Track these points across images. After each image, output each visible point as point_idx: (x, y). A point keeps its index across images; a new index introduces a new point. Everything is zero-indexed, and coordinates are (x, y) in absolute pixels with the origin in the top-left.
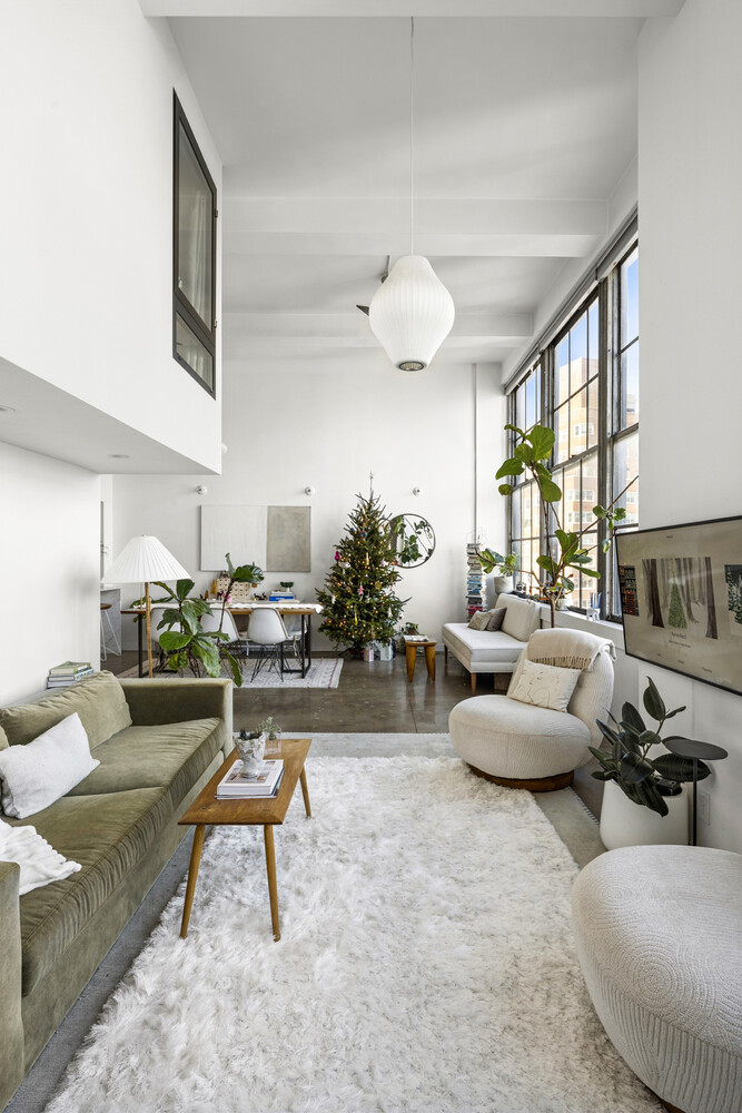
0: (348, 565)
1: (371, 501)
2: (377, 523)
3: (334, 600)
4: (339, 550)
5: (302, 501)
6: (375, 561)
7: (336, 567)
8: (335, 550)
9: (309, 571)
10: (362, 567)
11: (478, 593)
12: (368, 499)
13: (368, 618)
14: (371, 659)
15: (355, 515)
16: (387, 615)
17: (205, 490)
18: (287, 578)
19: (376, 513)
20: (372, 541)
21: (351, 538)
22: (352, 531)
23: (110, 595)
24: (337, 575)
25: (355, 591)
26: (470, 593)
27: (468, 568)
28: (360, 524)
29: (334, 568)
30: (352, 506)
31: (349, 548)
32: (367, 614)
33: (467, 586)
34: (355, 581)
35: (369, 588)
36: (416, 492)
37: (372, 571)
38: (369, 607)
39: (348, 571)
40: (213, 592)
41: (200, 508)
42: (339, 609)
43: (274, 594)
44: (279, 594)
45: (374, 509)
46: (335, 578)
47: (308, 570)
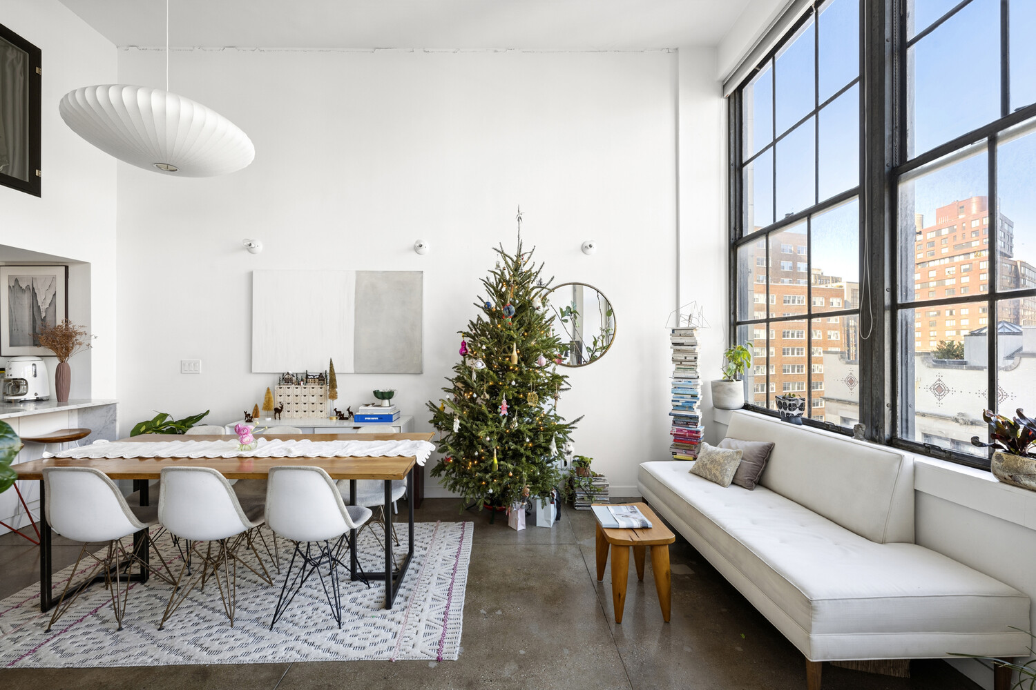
0: (480, 365)
1: (519, 256)
2: (528, 293)
3: (456, 426)
4: (467, 340)
5: (409, 263)
6: (527, 357)
7: (463, 368)
8: (460, 338)
9: (422, 373)
10: (505, 368)
11: (691, 408)
12: (513, 255)
13: (516, 456)
14: (521, 525)
15: (492, 280)
16: (548, 450)
17: (259, 247)
18: (384, 385)
19: (528, 276)
20: (521, 324)
21: (486, 318)
22: (487, 308)
23: (99, 412)
24: (463, 382)
25: (494, 407)
26: (676, 407)
27: (673, 367)
28: (501, 296)
29: (457, 368)
30: (487, 265)
31: (483, 334)
32: (515, 451)
33: (670, 396)
34: (494, 391)
35: (517, 403)
36: (585, 248)
37: (521, 374)
38: (517, 436)
39: (481, 375)
40: (267, 407)
41: (251, 274)
42: (466, 440)
43: (363, 410)
44: (371, 410)
45: (525, 269)
46: (460, 385)
47: (419, 372)
